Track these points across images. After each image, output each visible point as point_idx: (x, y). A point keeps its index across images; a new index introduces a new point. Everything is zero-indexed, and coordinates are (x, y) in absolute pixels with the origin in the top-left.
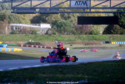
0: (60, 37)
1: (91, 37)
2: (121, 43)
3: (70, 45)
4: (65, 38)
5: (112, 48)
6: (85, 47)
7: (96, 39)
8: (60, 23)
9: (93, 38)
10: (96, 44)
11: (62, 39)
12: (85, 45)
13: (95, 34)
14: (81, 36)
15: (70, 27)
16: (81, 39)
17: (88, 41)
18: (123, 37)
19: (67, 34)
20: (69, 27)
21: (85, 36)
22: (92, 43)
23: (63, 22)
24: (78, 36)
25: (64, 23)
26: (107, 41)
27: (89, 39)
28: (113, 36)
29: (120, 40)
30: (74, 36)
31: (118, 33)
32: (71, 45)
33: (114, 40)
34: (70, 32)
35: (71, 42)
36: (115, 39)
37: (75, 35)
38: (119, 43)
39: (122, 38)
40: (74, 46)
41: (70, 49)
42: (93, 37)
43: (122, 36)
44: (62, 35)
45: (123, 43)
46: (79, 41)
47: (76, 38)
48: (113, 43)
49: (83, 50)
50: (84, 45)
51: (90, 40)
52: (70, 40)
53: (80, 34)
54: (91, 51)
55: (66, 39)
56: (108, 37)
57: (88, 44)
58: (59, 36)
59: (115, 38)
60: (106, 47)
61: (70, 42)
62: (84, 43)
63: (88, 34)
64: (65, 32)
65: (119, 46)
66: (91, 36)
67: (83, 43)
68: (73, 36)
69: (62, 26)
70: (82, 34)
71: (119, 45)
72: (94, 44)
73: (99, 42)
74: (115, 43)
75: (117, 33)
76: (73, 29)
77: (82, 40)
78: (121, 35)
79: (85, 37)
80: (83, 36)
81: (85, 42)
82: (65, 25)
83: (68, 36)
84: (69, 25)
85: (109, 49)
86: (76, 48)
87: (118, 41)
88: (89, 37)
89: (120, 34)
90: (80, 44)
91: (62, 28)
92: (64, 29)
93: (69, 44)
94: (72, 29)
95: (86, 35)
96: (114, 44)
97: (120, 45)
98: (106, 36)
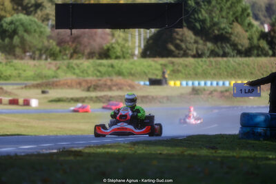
0: (11, 66)
1: (104, 66)
2: (196, 83)
3: (39, 91)
4: (25, 71)
5: (168, 98)
6: (86, 98)
7: (120, 73)
8: (12, 23)
9: (110, 69)
10: (120, 89)
11: (15, 73)
12: (88, 90)
13: (117, 58)
14: (74, 62)
15: (39, 36)
16: (74, 73)
17: (95, 78)
18: (204, 67)
19: (32, 58)
20: (37, 35)
21: (86, 63)
22: (109, 83)
23: (20, 20)
24: (66, 62)
25: (22, 24)
26: (154, 77)
27: (99, 71)
28: (173, 63)
29: (196, 75)
30: (54, 62)
31: (190, 52)
32: (43, 92)
33: (176, 73)
34: (40, 50)
35: (44, 81)
36: (178, 71)
37: (55, 59)
38: (190, 83)
39: (200, 70)
40: (54, 93)
41: (40, 103)
42: (112, 66)
43: (201, 63)
44: (17, 62)
45: (202, 83)
46: (70, 77)
47: (58, 68)
48: (172, 83)
49: (80, 105)
50: (83, 90)
51: (102, 74)
52: (39, 76)
53: (71, 57)
54: (104, 108)
55: (30, 73)
56: (159, 67)
57: (96, 87)
58: (6, 64)
59: (180, 68)
60: (153, 97)
61: (39, 81)
62: (84, 84)
63: (97, 55)
64: (25, 52)
65: (190, 94)
66: (105, 62)
67: (80, 84)
68: (50, 63)
69: (15, 32)
70: (78, 58)
71: (190, 90)
72: (114, 88)
73: (130, 82)
74: (178, 83)
75: (185, 55)
76: (51, 41)
77: (78, 75)
78: (196, 59)
79: (88, 67)
80: (81, 64)
81: (86, 81)
82: (26, 31)
83: (36, 62)
84: (38, 30)
85: (160, 102)
86: (59, 100)
87: (188, 76)
88: (100, 65)
89: (194, 56)
90: (70, 86)
91: (16, 40)
92: (23, 41)
93: (37, 86)
94: (48, 41)
95: (91, 61)
96: (175, 88)
97: (195, 91)
98: (153, 63)
